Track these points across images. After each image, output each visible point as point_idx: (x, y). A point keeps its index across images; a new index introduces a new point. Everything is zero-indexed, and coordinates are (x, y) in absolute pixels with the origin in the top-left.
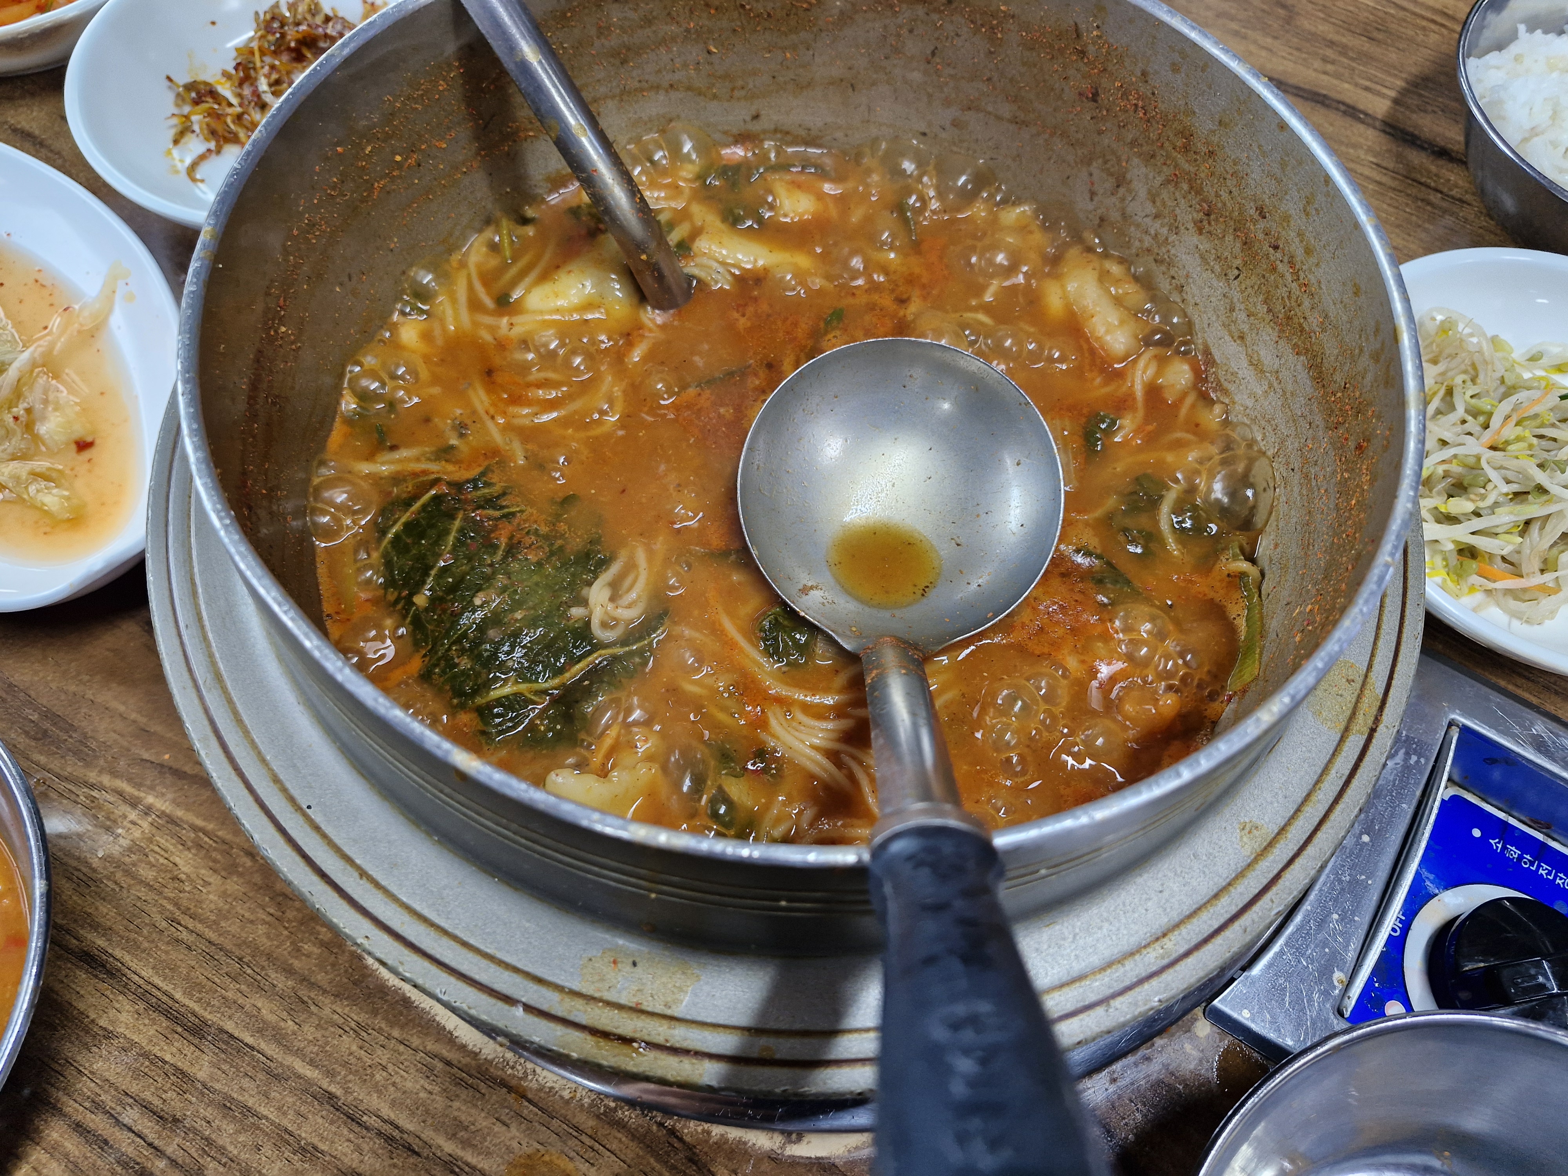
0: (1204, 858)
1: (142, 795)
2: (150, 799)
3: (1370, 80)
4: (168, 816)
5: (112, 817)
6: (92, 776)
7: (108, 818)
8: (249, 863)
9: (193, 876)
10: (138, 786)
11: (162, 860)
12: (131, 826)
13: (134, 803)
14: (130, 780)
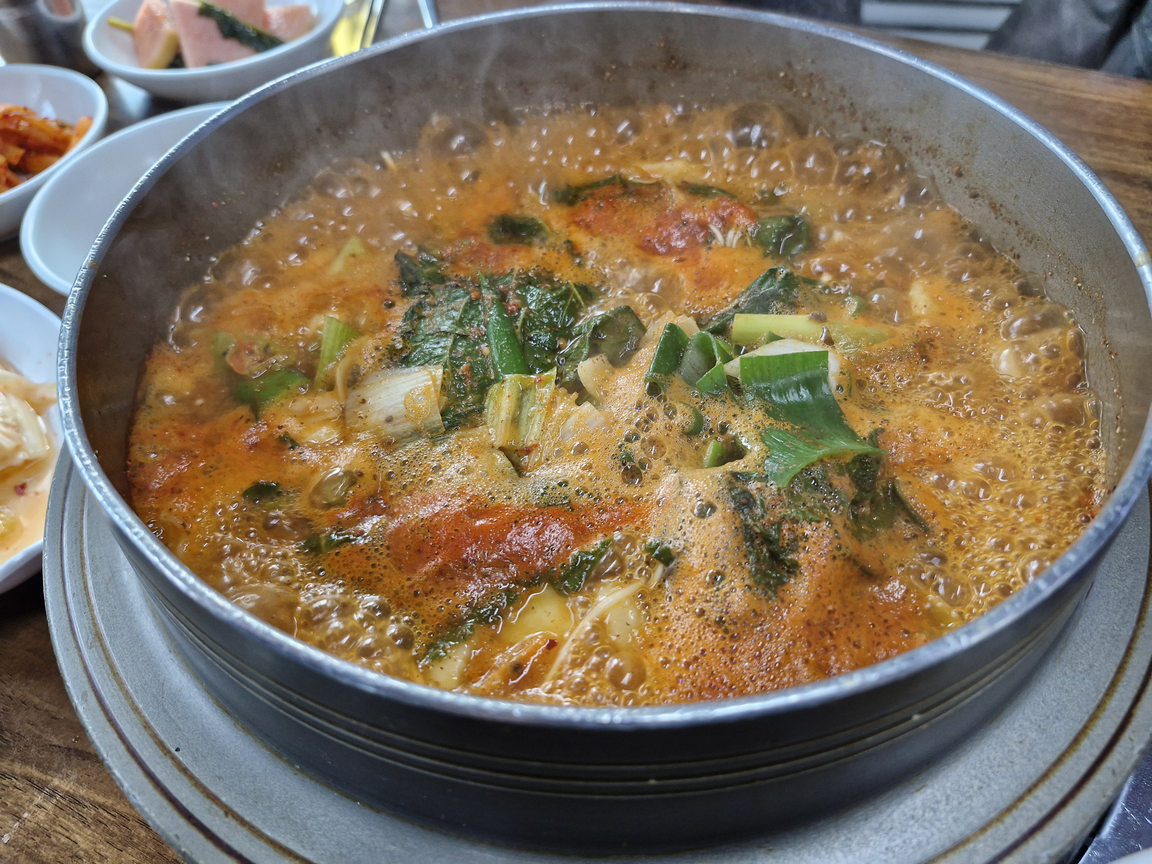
1: (49, 778)
2: (56, 782)
4: (72, 796)
5: (20, 803)
6: (4, 766)
7: (16, 804)
8: (143, 834)
9: (92, 851)
10: (45, 770)
11: (63, 840)
12: (36, 809)
13: (40, 786)
14: (39, 766)
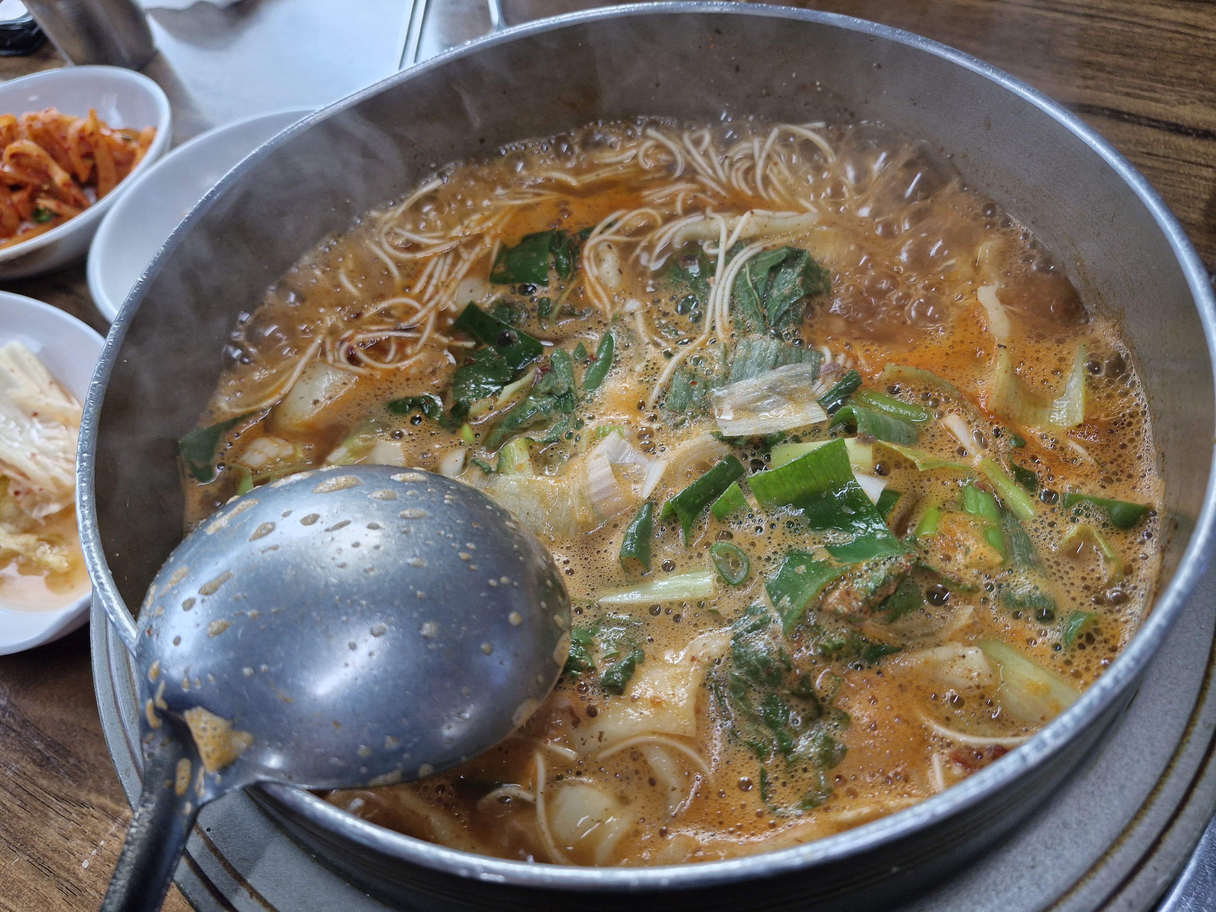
0: (1074, 826)
1: (121, 809)
3: (1129, 87)
5: (97, 831)
6: (83, 796)
7: (93, 832)
12: (110, 838)
14: (112, 797)
